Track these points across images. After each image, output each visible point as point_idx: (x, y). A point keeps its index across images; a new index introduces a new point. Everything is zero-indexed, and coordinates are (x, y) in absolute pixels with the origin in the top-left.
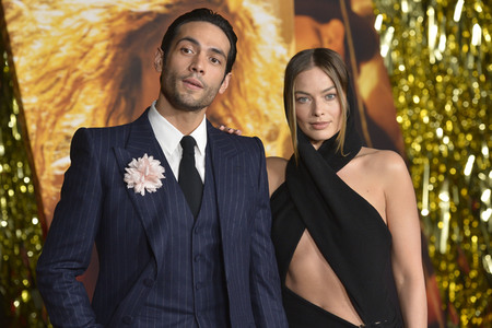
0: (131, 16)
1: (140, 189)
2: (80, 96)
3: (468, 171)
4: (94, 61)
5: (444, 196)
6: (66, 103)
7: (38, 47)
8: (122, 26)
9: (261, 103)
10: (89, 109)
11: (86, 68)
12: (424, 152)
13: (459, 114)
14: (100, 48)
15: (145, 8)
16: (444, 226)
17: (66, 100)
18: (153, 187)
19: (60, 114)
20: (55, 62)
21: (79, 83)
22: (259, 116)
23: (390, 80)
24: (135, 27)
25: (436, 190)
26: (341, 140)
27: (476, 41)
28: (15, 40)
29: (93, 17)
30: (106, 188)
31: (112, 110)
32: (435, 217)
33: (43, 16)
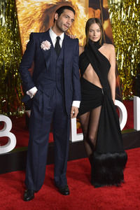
0: (47, 5)
1: (44, 49)
2: (34, 25)
3: (129, 50)
4: (37, 16)
5: (123, 55)
6: (30, 26)
7: (24, 11)
8: (45, 7)
9: (79, 29)
10: (35, 28)
11: (35, 17)
12: (118, 44)
13: (128, 35)
14: (39, 13)
15: (51, 3)
16: (122, 63)
17: (30, 25)
18: (48, 49)
19: (28, 29)
20: (28, 16)
21: (33, 21)
22: (78, 32)
23: (111, 25)
24: (48, 8)
25: (121, 54)
26: (101, 41)
27: (133, 17)
28: (18, 9)
29: (38, 5)
30: (36, 48)
31: (41, 29)
32: (120, 61)
33: (25, 4)
